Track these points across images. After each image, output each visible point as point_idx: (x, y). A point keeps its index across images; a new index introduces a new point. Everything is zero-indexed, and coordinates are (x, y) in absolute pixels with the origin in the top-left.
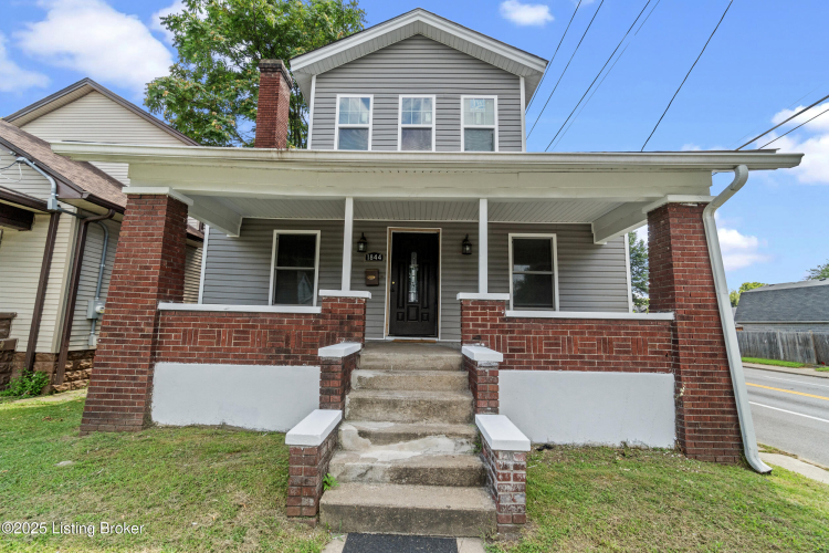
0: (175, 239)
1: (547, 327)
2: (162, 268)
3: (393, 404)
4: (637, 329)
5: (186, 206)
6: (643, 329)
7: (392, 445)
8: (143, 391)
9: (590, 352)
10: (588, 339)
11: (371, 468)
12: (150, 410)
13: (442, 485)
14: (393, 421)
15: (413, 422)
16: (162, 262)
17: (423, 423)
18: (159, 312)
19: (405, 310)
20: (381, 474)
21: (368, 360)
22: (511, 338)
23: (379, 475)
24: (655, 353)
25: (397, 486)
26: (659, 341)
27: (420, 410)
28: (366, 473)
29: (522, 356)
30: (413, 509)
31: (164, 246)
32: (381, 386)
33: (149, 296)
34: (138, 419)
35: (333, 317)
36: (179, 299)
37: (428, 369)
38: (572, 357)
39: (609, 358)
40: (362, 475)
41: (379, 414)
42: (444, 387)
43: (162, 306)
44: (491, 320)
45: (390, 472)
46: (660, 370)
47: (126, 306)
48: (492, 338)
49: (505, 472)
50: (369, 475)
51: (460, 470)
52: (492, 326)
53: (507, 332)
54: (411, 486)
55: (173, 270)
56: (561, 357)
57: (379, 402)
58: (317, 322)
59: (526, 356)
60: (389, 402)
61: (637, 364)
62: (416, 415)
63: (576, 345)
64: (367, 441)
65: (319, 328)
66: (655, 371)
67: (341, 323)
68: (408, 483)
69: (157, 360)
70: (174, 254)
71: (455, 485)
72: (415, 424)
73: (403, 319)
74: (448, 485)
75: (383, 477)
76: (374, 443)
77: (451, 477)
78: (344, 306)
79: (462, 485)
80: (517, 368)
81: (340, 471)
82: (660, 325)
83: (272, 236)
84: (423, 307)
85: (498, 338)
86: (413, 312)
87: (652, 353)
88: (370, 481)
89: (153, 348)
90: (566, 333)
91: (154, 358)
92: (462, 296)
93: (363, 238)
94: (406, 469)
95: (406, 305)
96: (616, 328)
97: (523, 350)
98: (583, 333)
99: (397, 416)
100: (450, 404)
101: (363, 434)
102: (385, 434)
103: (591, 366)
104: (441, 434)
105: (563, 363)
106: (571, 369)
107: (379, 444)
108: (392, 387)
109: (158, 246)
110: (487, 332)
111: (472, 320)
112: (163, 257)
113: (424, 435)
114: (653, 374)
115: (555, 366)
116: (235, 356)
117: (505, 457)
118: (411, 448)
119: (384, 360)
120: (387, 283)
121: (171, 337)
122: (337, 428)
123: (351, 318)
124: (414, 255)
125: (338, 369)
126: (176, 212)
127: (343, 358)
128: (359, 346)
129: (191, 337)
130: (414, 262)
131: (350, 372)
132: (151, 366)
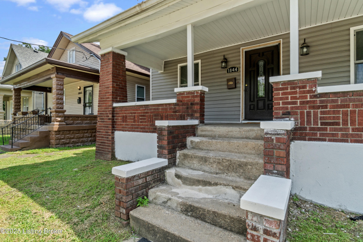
0: (119, 73)
2: (113, 87)
3: (205, 160)
5: (124, 56)
7: (194, 187)
8: (110, 143)
11: (170, 199)
12: (114, 152)
13: (215, 225)
14: (204, 171)
15: (217, 174)
16: (113, 84)
17: (223, 176)
18: (114, 108)
19: (255, 103)
20: (175, 205)
21: (202, 131)
22: (322, 113)
23: (174, 205)
25: (183, 217)
27: (223, 166)
28: (167, 202)
29: (335, 130)
30: (179, 237)
31: (113, 76)
32: (204, 148)
33: (110, 101)
34: (110, 156)
35: (183, 105)
36: (126, 100)
37: (242, 138)
40: (165, 202)
41: (195, 165)
42: (249, 151)
43: (115, 105)
44: (301, 97)
45: (181, 205)
47: (103, 106)
48: (302, 114)
49: (255, 233)
50: (169, 203)
51: (231, 218)
52: (301, 103)
53: (318, 107)
54: (193, 219)
55: (119, 88)
57: (196, 157)
58: (175, 108)
59: (341, 130)
60: (202, 158)
62: (220, 169)
64: (179, 181)
65: (175, 112)
67: (187, 108)
68: (192, 216)
69: (115, 130)
70: (119, 80)
71: (226, 229)
72: (218, 176)
73: (254, 109)
74: (221, 227)
75: (177, 207)
76: (184, 183)
77: (223, 222)
78: (188, 97)
79: (231, 231)
80: (330, 140)
81: (153, 197)
83: (177, 68)
84: (268, 100)
85: (309, 113)
86: (261, 104)
88: (169, 208)
89: (112, 124)
91: (114, 129)
93: (225, 59)
94: (191, 206)
95: (256, 99)
97: (337, 124)
99: (207, 168)
100: (246, 164)
101: (178, 176)
102: (190, 179)
104: (228, 185)
107: (186, 184)
108: (211, 148)
109: (110, 76)
110: (297, 108)
111: (281, 99)
112: (113, 82)
113: (216, 184)
116: (141, 128)
117: (255, 219)
118: (207, 192)
119: (212, 131)
120: (242, 86)
121: (119, 120)
122: (162, 170)
123: (192, 104)
124: (261, 63)
125: (165, 133)
126: (118, 59)
127: (168, 127)
128: (196, 122)
129: (125, 119)
130: (261, 69)
131: (185, 138)
132: (113, 133)
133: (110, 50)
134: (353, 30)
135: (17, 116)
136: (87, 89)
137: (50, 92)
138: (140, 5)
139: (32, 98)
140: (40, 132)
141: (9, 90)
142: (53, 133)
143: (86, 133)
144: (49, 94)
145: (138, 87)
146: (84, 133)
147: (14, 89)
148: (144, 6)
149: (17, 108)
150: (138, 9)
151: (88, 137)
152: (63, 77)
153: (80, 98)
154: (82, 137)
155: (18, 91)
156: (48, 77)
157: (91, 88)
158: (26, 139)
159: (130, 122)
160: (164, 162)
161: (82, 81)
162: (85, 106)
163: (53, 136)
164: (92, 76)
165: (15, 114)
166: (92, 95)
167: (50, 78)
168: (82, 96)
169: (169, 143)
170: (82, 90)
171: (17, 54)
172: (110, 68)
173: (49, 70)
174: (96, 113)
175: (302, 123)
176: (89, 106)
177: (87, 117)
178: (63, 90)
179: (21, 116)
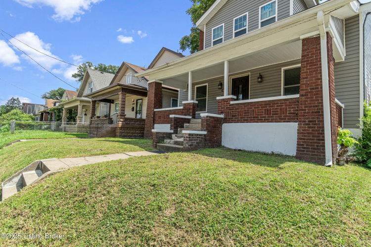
0: (158, 93)
1: (245, 106)
2: (155, 101)
4: (282, 103)
5: (161, 83)
6: (286, 103)
9: (261, 115)
10: (260, 110)
18: (154, 112)
20: (172, 142)
21: (193, 121)
22: (232, 112)
24: (291, 113)
26: (293, 108)
28: (170, 142)
29: (236, 118)
31: (155, 95)
33: (153, 108)
35: (186, 109)
36: (161, 108)
38: (254, 117)
39: (269, 117)
43: (155, 110)
44: (226, 106)
45: (174, 142)
46: (292, 121)
47: (149, 111)
53: (231, 109)
55: (158, 101)
56: (250, 118)
61: (281, 119)
63: (255, 112)
66: (290, 122)
67: (188, 111)
68: (176, 144)
70: (158, 97)
78: (188, 106)
80: (234, 123)
81: (166, 141)
82: (294, 100)
85: (228, 112)
87: (289, 113)
89: (154, 121)
90: (252, 108)
91: (154, 123)
92: (218, 98)
96: (273, 104)
97: (236, 116)
98: (258, 108)
101: (176, 136)
103: (261, 121)
105: (250, 120)
106: (253, 122)
109: (153, 95)
110: (225, 110)
111: (221, 106)
114: (289, 123)
115: (247, 121)
121: (157, 118)
122: (171, 134)
123: (189, 109)
124: (241, 86)
125: (173, 120)
126: (158, 85)
127: (174, 117)
128: (190, 117)
129: (160, 117)
130: (240, 90)
131: (184, 124)
132: (153, 125)
133: (154, 81)
134: (283, 69)
135: (93, 119)
136: (139, 101)
137: (113, 103)
138: (167, 64)
139: (99, 107)
140: (111, 128)
141: (89, 102)
142: (119, 129)
143: (137, 130)
144: (112, 104)
145: (173, 100)
146: (136, 130)
147: (93, 101)
148: (169, 65)
149: (93, 114)
150: (166, 65)
151: (138, 133)
152: (125, 93)
153: (133, 107)
154: (135, 133)
155: (94, 102)
156: (116, 93)
157: (141, 101)
158: (104, 131)
159: (162, 119)
160: (172, 131)
161: (135, 96)
162: (136, 113)
163: (118, 131)
164: (142, 93)
165: (92, 118)
166: (141, 105)
167: (118, 94)
168: (135, 106)
169: (174, 124)
170: (135, 102)
171: (91, 76)
172: (153, 91)
173: (118, 89)
174: (144, 117)
175: (226, 116)
176: (139, 113)
177: (138, 120)
178: (125, 102)
179: (96, 119)
